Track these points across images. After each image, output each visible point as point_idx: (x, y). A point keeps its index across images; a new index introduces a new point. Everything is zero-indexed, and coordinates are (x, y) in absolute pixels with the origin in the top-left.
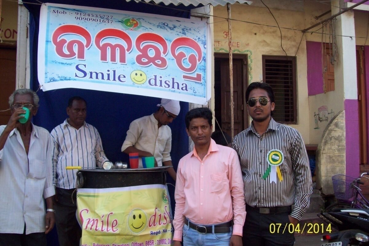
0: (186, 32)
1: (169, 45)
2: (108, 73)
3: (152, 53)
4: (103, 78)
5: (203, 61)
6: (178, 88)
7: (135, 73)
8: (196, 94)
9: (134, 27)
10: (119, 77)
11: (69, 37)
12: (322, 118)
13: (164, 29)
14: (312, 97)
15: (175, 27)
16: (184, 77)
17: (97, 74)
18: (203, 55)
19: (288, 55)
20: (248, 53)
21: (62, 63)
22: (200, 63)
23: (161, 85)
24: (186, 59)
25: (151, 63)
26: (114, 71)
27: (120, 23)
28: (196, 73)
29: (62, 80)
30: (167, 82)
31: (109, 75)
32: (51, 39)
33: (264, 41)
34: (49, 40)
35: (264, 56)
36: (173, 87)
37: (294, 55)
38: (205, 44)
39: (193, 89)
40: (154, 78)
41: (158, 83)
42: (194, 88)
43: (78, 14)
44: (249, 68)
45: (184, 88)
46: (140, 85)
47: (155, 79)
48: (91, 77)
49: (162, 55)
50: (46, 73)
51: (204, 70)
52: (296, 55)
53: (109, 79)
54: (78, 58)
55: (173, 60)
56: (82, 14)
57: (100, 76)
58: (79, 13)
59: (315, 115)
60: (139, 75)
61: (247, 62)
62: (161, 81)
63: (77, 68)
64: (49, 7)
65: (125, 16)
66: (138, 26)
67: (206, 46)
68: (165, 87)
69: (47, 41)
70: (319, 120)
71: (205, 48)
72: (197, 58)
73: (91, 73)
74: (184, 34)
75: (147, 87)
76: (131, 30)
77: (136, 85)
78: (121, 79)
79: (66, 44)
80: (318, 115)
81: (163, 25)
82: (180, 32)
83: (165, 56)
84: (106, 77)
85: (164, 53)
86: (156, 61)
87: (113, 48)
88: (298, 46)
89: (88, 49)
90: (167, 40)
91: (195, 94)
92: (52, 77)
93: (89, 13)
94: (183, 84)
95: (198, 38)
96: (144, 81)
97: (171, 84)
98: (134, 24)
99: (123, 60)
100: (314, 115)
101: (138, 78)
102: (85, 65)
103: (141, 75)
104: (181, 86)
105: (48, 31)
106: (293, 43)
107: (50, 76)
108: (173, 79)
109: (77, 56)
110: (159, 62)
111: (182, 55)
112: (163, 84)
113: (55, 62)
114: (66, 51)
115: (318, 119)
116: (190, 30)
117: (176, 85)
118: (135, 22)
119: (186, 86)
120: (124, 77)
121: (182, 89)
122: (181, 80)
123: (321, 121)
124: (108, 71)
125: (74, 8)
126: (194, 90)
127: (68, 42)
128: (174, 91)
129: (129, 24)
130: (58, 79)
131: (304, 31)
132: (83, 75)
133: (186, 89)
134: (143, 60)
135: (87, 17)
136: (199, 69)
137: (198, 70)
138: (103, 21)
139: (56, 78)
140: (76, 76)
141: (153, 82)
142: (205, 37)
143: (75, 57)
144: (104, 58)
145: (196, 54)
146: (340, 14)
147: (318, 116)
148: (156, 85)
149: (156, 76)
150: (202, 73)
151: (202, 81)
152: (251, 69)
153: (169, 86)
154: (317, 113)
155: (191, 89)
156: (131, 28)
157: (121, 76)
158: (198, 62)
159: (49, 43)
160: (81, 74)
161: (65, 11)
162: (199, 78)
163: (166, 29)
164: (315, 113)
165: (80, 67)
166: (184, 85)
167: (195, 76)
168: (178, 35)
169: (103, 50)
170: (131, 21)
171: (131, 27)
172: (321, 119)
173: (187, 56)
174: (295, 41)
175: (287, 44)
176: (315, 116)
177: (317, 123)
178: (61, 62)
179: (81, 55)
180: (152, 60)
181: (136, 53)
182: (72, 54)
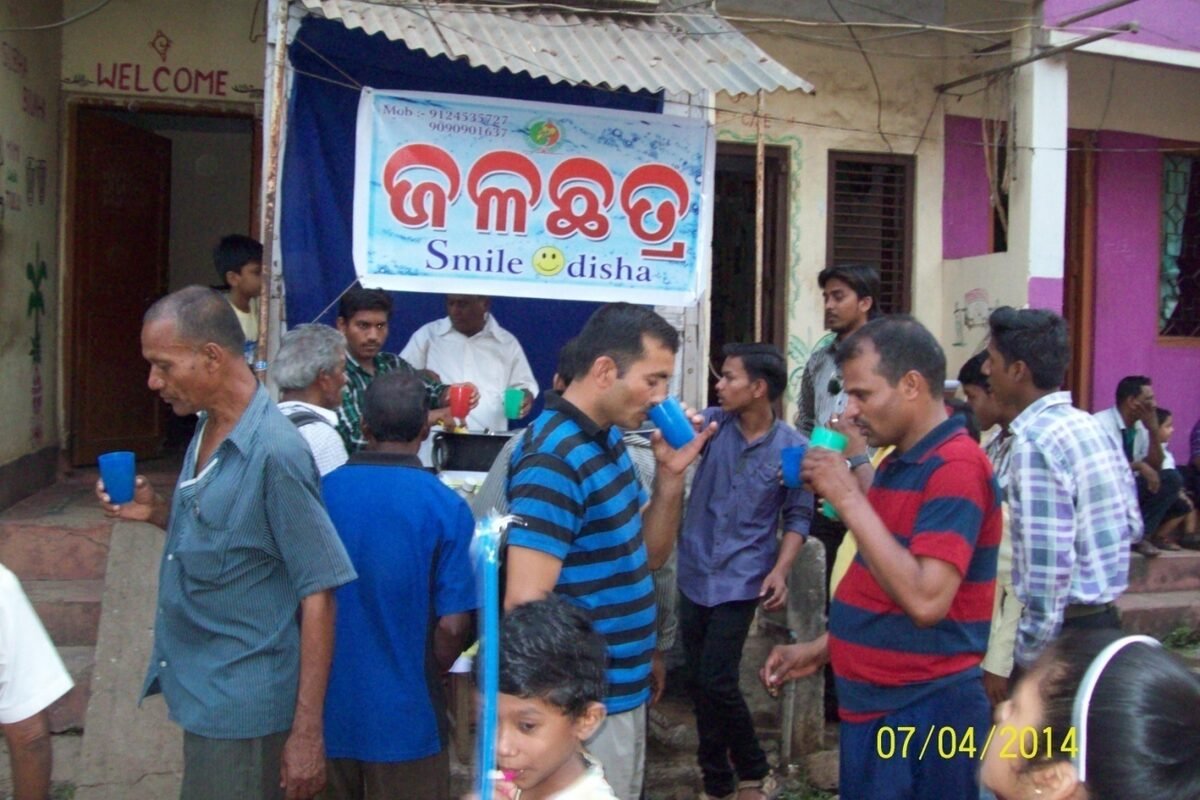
0: (658, 151)
1: (618, 185)
2: (489, 256)
3: (579, 207)
4: (478, 268)
5: (691, 215)
6: (630, 277)
7: (540, 254)
8: (670, 285)
9: (550, 144)
10: (510, 264)
11: (417, 176)
12: (972, 320)
13: (612, 145)
14: (953, 264)
15: (635, 139)
16: (645, 253)
17: (467, 260)
18: (691, 200)
19: (895, 151)
20: (793, 144)
21: (403, 238)
22: (684, 219)
23: (593, 275)
24: (652, 213)
25: (577, 230)
26: (501, 252)
27: (523, 134)
28: (673, 241)
29: (401, 273)
30: (606, 268)
31: (490, 260)
32: (381, 179)
33: (836, 113)
34: (377, 180)
35: (833, 154)
36: (619, 277)
37: (909, 151)
38: (698, 173)
39: (663, 276)
40: (579, 260)
41: (588, 270)
42: (665, 274)
43: (435, 114)
44: (793, 184)
45: (643, 277)
46: (549, 278)
47: (582, 264)
48: (456, 267)
49: (602, 211)
50: (370, 253)
51: (694, 233)
52: (916, 150)
53: (489, 269)
54: (434, 225)
55: (623, 218)
56: (445, 115)
57: (473, 263)
58: (438, 109)
59: (957, 311)
60: (549, 256)
61: (788, 167)
62: (593, 266)
63: (431, 249)
64: (377, 97)
65: (534, 115)
66: (559, 140)
67: (700, 179)
68: (601, 277)
69: (374, 184)
70: (966, 323)
71: (698, 183)
72: (677, 208)
73: (457, 258)
74: (654, 155)
75: (563, 282)
76: (544, 152)
77: (542, 277)
78: (514, 267)
79: (410, 194)
80: (965, 310)
81: (612, 136)
82: (645, 152)
83: (608, 211)
84: (484, 265)
85: (606, 203)
86: (587, 225)
87: (503, 198)
88: (922, 127)
89: (453, 204)
90: (615, 173)
91: (667, 285)
92: (383, 262)
93: (458, 109)
94: (640, 269)
95: (682, 162)
96: (559, 268)
97: (614, 270)
98: (550, 136)
99: (520, 226)
100: (954, 310)
101: (548, 263)
102: (445, 242)
103: (554, 256)
104: (635, 273)
105: (374, 159)
106: (911, 120)
107: (379, 261)
108: (620, 260)
109: (430, 220)
110: (592, 225)
111: (644, 205)
112: (598, 271)
113: (387, 232)
114: (409, 210)
115: (963, 323)
116: (668, 144)
117: (624, 272)
118: (552, 131)
119: (647, 273)
120: (520, 263)
121: (638, 278)
122: (636, 261)
123: (970, 327)
124: (490, 252)
125: (428, 98)
126: (665, 279)
127: (414, 186)
128: (620, 285)
129: (539, 137)
130: (395, 270)
131: (941, 89)
132: (440, 262)
133: (647, 278)
134: (562, 223)
135: (453, 121)
136: (680, 232)
137: (677, 233)
138: (486, 132)
139: (391, 267)
140: (428, 266)
141: (576, 269)
142: (699, 157)
143: (427, 225)
144: (482, 223)
145: (674, 199)
146: (1030, 60)
147: (963, 313)
148: (582, 275)
149: (583, 257)
150: (686, 241)
151: (686, 256)
152: (798, 186)
153: (610, 274)
154: (961, 307)
155: (658, 276)
156: (544, 147)
157: (513, 262)
158: (678, 218)
159: (377, 188)
160: (437, 262)
161: (411, 106)
162: (678, 250)
163: (617, 146)
164: (957, 304)
165: (436, 246)
166: (644, 271)
167: (669, 247)
168: (640, 158)
169: (482, 202)
170: (545, 129)
171: (544, 143)
172: (971, 323)
173: (655, 207)
174: (914, 113)
175: (893, 122)
176: (958, 314)
177: (959, 331)
178: (400, 233)
179: (439, 220)
180: (577, 223)
181: (548, 207)
182: (421, 217)
